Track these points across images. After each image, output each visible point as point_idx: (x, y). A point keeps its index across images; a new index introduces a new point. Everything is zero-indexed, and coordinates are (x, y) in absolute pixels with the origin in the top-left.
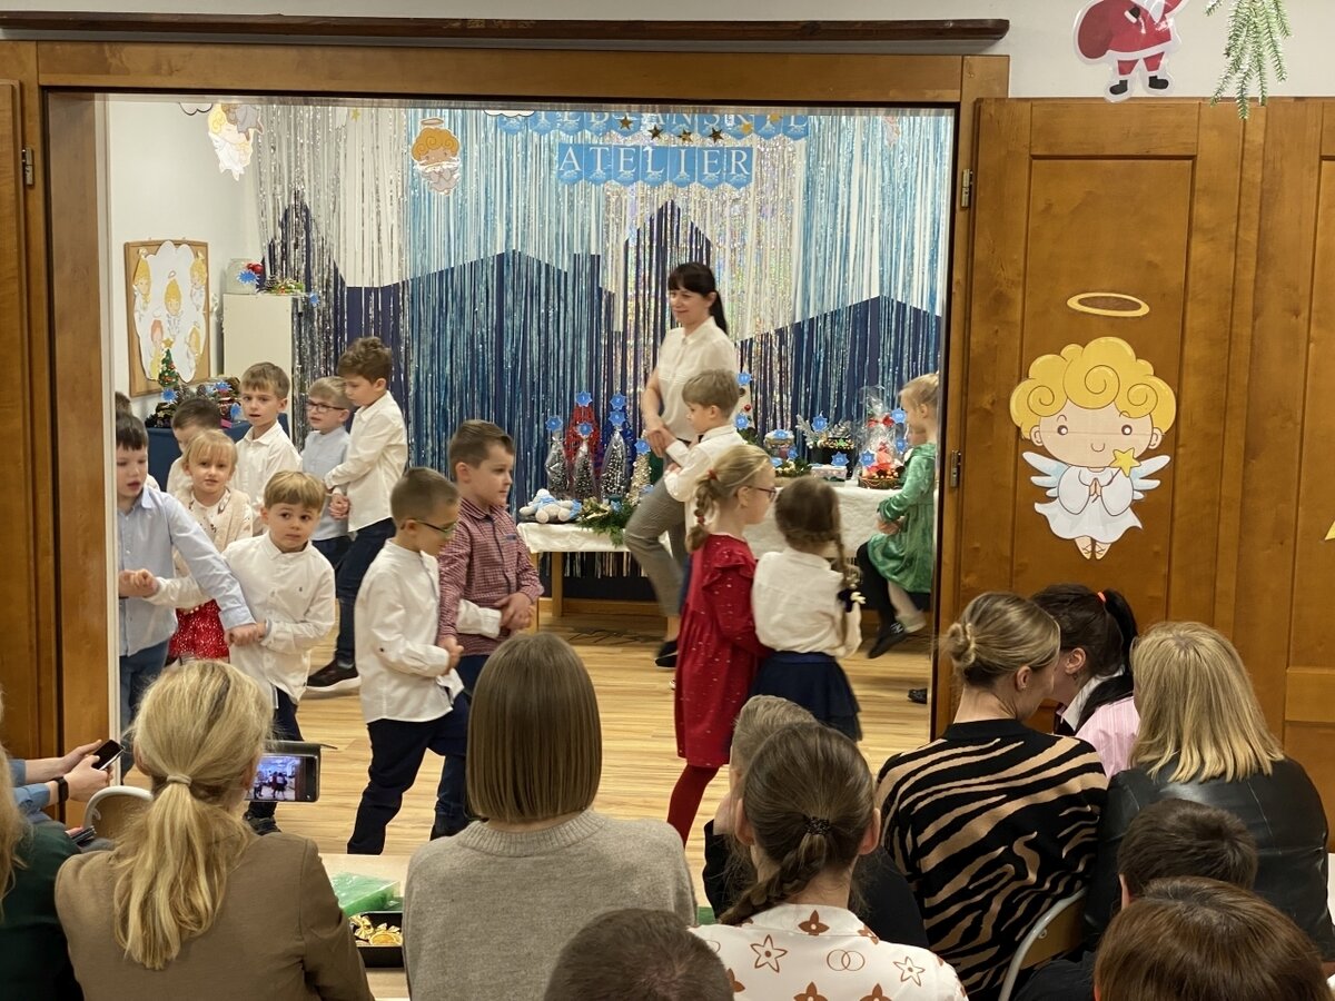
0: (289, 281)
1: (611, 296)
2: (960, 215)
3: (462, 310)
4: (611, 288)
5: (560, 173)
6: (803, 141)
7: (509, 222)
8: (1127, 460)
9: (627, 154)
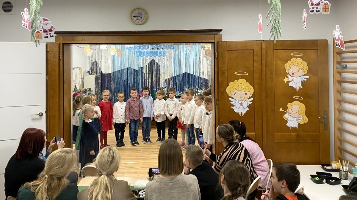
0: (94, 73)
1: (144, 74)
2: (216, 60)
3: (121, 76)
4: (144, 72)
5: (136, 55)
6: (173, 50)
7: (128, 62)
8: (246, 99)
9: (147, 52)
